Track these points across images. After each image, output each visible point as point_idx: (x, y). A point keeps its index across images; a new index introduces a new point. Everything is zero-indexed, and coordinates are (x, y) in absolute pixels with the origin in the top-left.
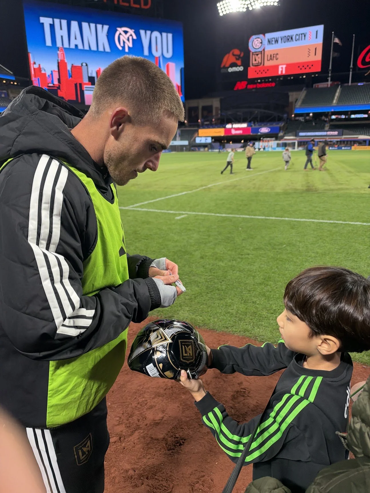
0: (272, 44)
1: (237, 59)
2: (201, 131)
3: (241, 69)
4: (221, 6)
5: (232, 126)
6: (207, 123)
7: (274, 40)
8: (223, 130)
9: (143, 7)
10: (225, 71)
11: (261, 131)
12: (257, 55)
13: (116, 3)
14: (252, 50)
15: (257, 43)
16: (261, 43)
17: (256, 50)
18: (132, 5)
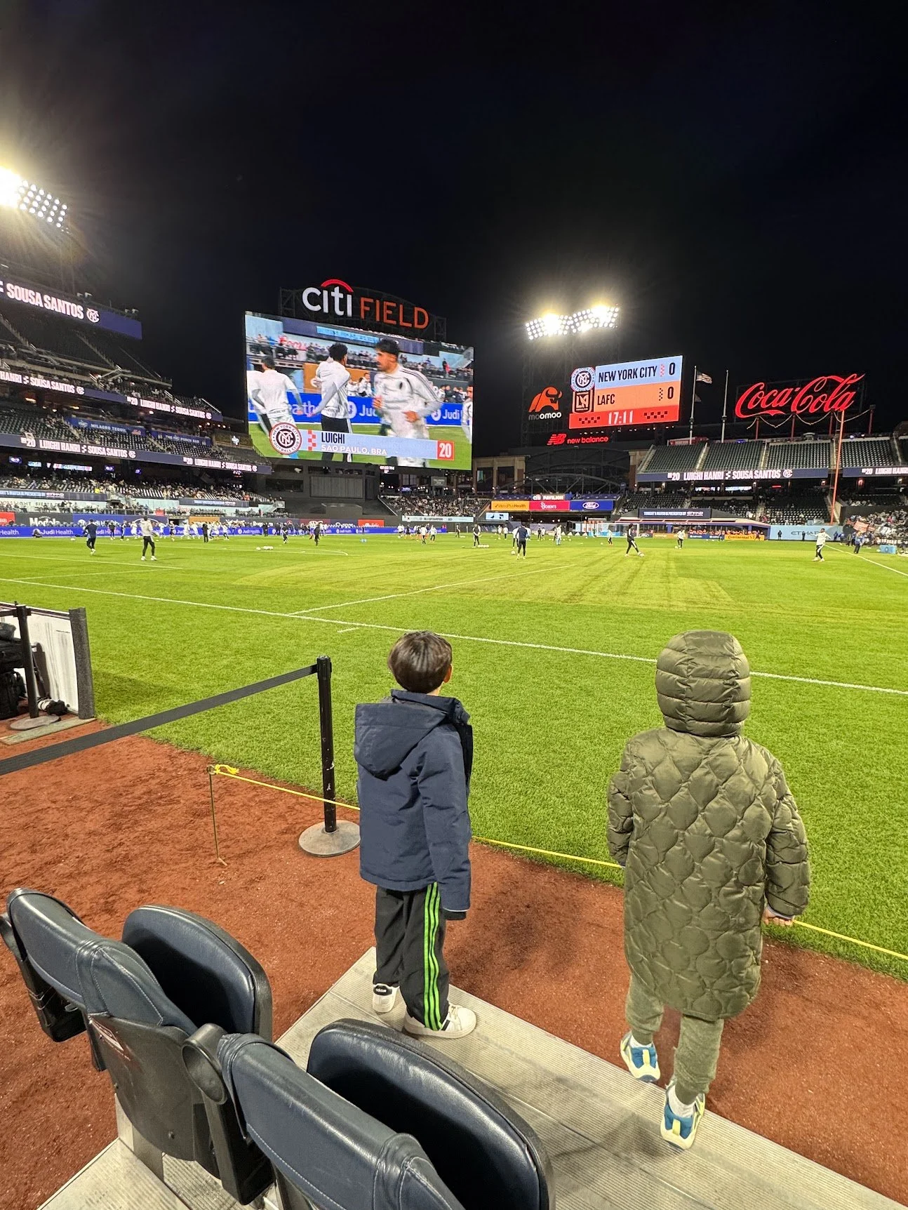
0: (606, 381)
1: (552, 401)
2: (495, 504)
3: (558, 415)
4: (530, 326)
5: (542, 498)
6: (504, 492)
7: (607, 375)
8: (527, 503)
9: (416, 326)
10: (535, 417)
11: (586, 507)
12: (583, 396)
13: (378, 319)
14: (576, 389)
15: (583, 379)
16: (590, 379)
17: (581, 389)
18: (401, 323)
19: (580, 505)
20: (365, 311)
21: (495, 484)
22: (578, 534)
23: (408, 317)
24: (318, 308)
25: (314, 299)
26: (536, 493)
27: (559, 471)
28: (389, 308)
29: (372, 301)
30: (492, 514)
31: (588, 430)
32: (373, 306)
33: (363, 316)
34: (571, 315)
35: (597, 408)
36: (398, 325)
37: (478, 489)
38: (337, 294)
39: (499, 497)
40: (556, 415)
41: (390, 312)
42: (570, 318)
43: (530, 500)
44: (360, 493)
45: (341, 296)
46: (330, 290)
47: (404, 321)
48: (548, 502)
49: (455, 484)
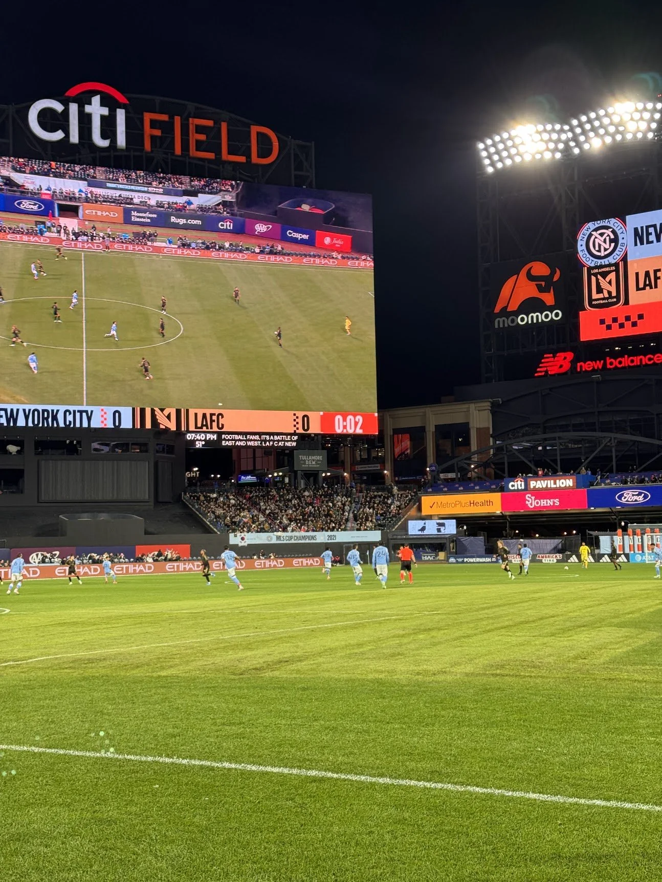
0: (649, 242)
1: (541, 289)
2: (429, 502)
3: (556, 315)
4: (486, 149)
5: (527, 485)
6: (451, 475)
7: (651, 230)
8: (496, 497)
9: (255, 159)
10: (508, 322)
11: (624, 500)
12: (604, 275)
13: (178, 150)
14: (590, 262)
15: (601, 241)
16: (615, 240)
17: (599, 262)
18: (225, 156)
19: (609, 497)
20: (153, 138)
21: (431, 459)
22: (606, 559)
23: (239, 144)
24: (58, 135)
25: (49, 120)
26: (513, 476)
27: (564, 428)
28: (200, 129)
29: (165, 117)
30: (420, 523)
31: (621, 341)
32: (167, 128)
33: (148, 146)
34: (564, 120)
35: (636, 298)
36: (218, 161)
37: (396, 472)
38: (96, 109)
39: (436, 488)
40: (552, 316)
41: (202, 137)
42: (566, 127)
43: (502, 489)
44: (144, 491)
45: (105, 111)
46: (81, 101)
47: (229, 153)
48: (540, 494)
49: (348, 465)
